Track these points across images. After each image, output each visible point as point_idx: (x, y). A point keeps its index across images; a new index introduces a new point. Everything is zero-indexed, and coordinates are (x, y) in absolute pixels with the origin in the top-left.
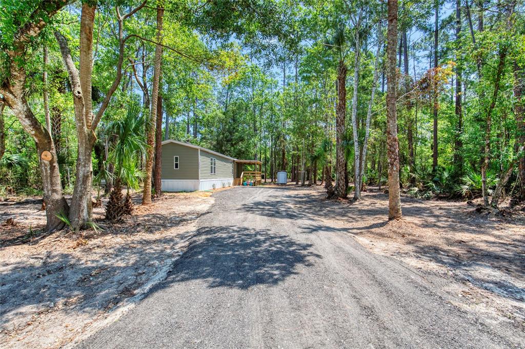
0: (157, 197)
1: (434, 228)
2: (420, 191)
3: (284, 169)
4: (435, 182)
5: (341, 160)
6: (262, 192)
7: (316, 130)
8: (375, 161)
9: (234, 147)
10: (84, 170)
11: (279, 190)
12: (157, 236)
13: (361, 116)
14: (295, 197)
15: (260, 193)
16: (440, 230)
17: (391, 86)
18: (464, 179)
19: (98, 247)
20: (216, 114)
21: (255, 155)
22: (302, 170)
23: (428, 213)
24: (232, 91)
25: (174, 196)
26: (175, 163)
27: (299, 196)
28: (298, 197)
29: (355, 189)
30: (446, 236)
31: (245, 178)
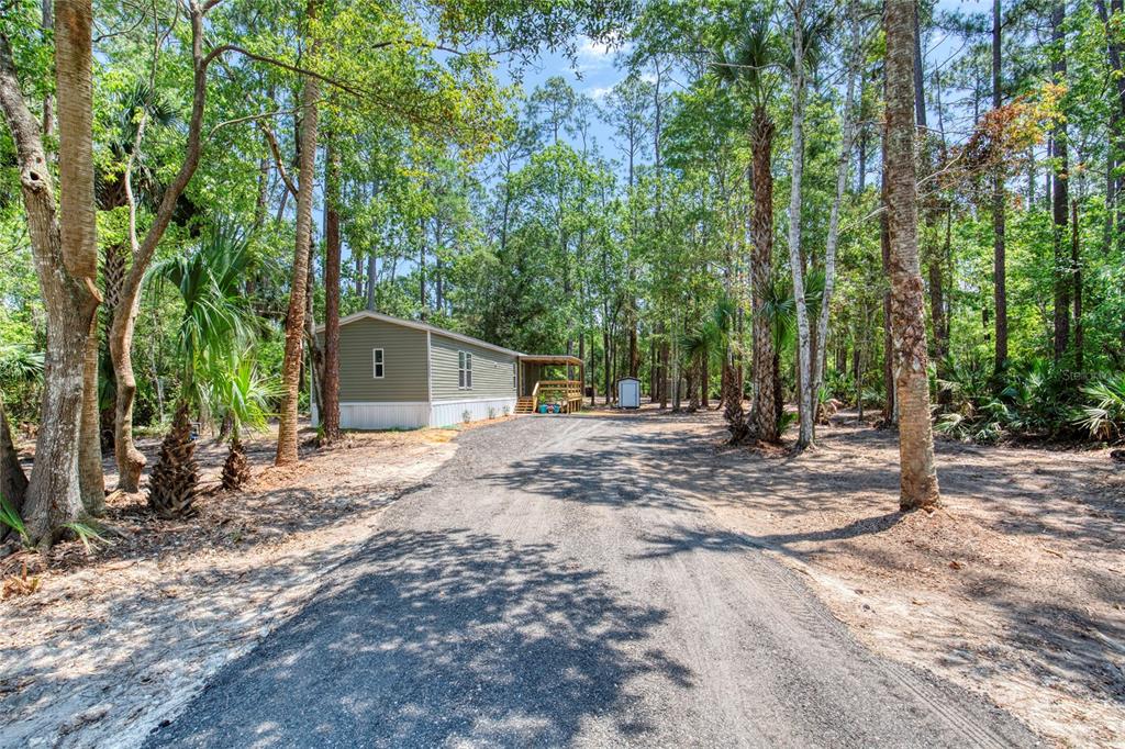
0: (329, 443)
1: (1042, 536)
2: (967, 422)
3: (634, 375)
4: (1007, 400)
5: (763, 350)
6: (576, 429)
7: (705, 283)
8: (846, 353)
9: (521, 327)
10: (63, 385)
11: (617, 422)
12: (255, 558)
13: (811, 248)
14: (650, 441)
15: (568, 433)
16: (1065, 543)
17: (899, 135)
18: (1091, 391)
19: (69, 597)
20: (481, 255)
21: (568, 344)
22: (674, 375)
23: (1003, 486)
24: (517, 206)
25: (370, 440)
26: (375, 364)
27: (662, 437)
28: (660, 442)
29: (800, 419)
30: (1088, 565)
31: (542, 398)
